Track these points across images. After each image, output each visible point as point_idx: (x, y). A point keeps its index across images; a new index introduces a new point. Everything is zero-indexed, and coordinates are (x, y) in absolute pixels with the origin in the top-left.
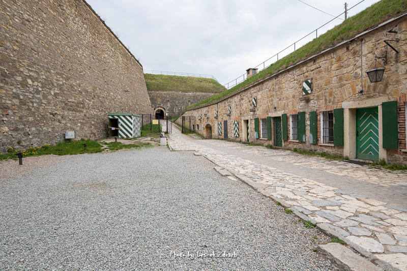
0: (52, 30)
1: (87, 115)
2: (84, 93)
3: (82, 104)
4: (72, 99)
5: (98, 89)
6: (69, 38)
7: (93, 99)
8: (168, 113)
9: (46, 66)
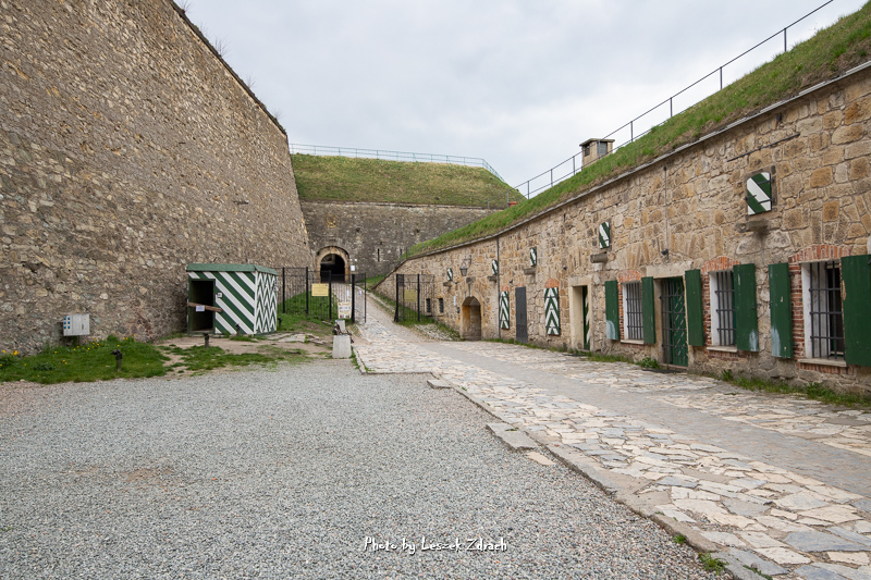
0: (38, 32)
1: (129, 268)
2: (120, 209)
3: (115, 237)
4: (87, 223)
5: (161, 196)
6: (85, 57)
7: (146, 223)
8: (355, 264)
9: (18, 131)
